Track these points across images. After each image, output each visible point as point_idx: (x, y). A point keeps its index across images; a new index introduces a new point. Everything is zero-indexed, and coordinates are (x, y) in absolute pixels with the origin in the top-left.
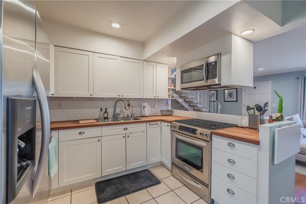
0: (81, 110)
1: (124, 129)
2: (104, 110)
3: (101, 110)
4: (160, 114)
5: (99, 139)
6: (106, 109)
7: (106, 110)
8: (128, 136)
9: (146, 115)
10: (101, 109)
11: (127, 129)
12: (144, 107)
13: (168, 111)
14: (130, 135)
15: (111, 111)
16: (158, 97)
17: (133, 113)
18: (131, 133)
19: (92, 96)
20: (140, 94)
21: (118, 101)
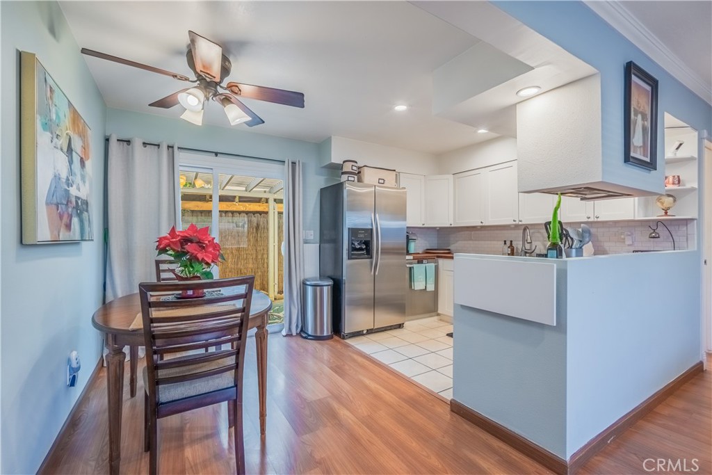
0: (477, 242)
2: (508, 243)
3: (505, 244)
6: (511, 241)
7: (511, 244)
10: (505, 241)
15: (518, 245)
19: (483, 224)
21: (525, 230)
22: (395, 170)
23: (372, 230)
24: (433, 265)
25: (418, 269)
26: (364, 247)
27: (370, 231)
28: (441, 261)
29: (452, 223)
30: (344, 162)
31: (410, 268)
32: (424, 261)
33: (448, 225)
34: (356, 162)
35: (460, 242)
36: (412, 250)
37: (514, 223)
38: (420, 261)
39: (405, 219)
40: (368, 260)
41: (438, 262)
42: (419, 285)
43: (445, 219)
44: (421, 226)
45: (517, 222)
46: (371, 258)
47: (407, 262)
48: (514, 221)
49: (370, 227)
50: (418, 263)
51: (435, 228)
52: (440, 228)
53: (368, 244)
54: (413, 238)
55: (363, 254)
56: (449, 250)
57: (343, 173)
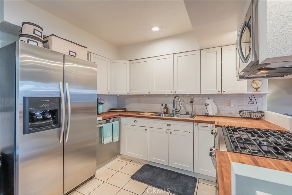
0: (143, 104)
1: (168, 125)
2: (164, 106)
3: (162, 106)
4: (239, 116)
5: (146, 128)
6: (166, 104)
7: (166, 106)
8: (171, 133)
9: (208, 114)
10: (162, 104)
11: (170, 125)
12: (207, 104)
13: (257, 112)
14: (173, 132)
15: (171, 107)
16: (225, 92)
17: (194, 111)
18: (174, 131)
19: (150, 94)
20: (196, 89)
21: (175, 97)
22: (86, 48)
23: (60, 98)
24: (117, 122)
25: (107, 127)
26: (49, 116)
27: (58, 100)
28: (122, 119)
29: (129, 92)
30: (24, 23)
31: (100, 128)
32: (111, 120)
33: (125, 93)
34: (42, 30)
35: (132, 104)
36: (101, 110)
37: (171, 93)
38: (108, 121)
39: (96, 88)
40: (55, 130)
41: (120, 120)
42: (107, 140)
43: (124, 90)
44: (108, 94)
45: (173, 93)
46: (60, 126)
47: (98, 123)
48: (171, 92)
49: (58, 96)
50: (107, 122)
51: (116, 95)
52: (120, 95)
53: (55, 113)
54: (102, 102)
55: (49, 124)
56: (125, 109)
57: (21, 35)
